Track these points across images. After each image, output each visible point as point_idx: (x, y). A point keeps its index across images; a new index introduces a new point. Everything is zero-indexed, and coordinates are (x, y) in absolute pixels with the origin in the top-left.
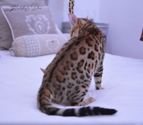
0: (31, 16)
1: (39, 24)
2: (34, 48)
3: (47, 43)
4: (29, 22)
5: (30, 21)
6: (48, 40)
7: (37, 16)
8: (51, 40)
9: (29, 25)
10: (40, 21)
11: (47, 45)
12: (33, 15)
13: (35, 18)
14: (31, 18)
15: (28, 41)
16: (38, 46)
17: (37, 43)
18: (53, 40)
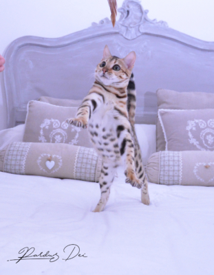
0: (197, 121)
1: (208, 134)
2: (171, 173)
3: (195, 167)
4: (191, 130)
5: (194, 129)
6: (200, 164)
7: (209, 122)
8: (205, 164)
9: (190, 135)
10: (212, 129)
11: (195, 171)
12: (201, 120)
13: (203, 125)
14: (197, 124)
15: (164, 161)
16: (179, 171)
17: (179, 166)
18: (209, 164)
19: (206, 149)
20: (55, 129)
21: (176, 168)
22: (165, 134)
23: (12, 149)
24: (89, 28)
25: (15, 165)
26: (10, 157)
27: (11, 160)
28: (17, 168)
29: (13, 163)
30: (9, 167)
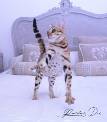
0: (96, 48)
1: (101, 54)
2: (87, 72)
3: (97, 69)
4: (94, 52)
5: (95, 52)
6: (99, 67)
7: (101, 48)
8: (101, 67)
9: (93, 54)
10: (103, 51)
11: (97, 71)
12: (98, 48)
13: (99, 50)
14: (96, 50)
16: (90, 71)
17: (90, 68)
18: (103, 67)
19: (100, 60)
20: (35, 55)
21: (89, 70)
22: (82, 54)
23: (18, 65)
24: (48, 12)
25: (20, 72)
26: (17, 69)
27: (18, 70)
28: (21, 73)
29: (19, 71)
30: (17, 73)
